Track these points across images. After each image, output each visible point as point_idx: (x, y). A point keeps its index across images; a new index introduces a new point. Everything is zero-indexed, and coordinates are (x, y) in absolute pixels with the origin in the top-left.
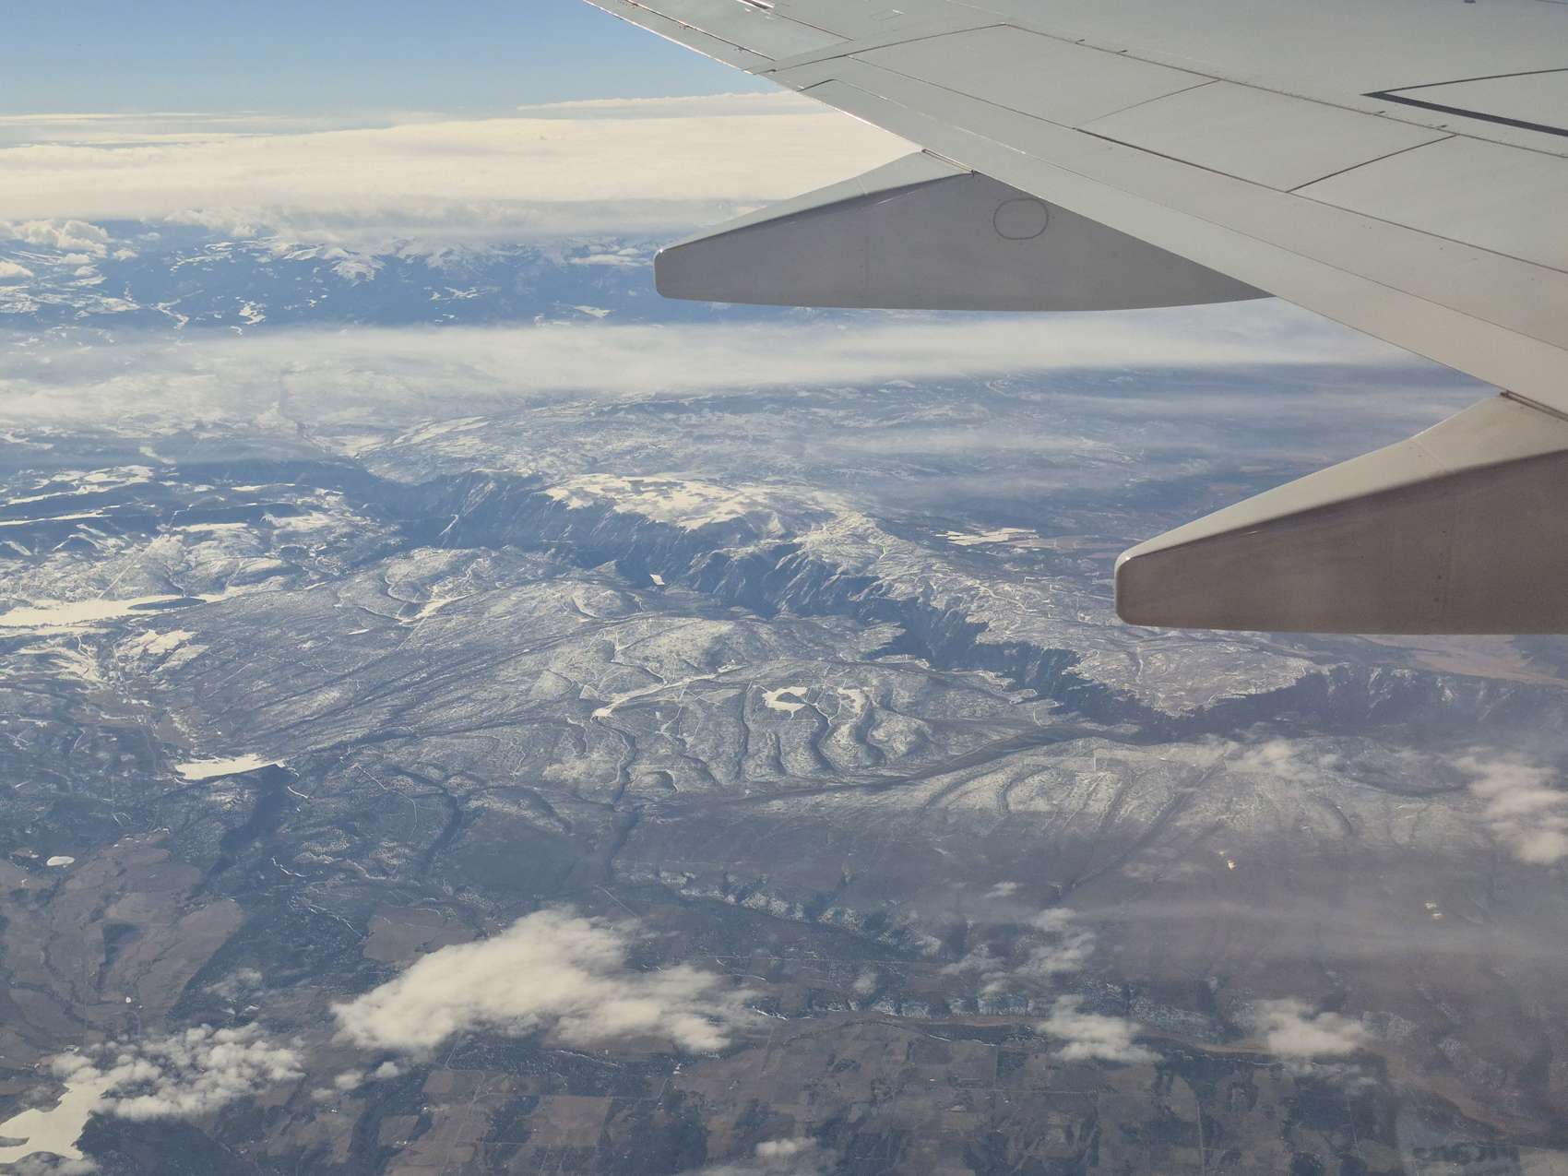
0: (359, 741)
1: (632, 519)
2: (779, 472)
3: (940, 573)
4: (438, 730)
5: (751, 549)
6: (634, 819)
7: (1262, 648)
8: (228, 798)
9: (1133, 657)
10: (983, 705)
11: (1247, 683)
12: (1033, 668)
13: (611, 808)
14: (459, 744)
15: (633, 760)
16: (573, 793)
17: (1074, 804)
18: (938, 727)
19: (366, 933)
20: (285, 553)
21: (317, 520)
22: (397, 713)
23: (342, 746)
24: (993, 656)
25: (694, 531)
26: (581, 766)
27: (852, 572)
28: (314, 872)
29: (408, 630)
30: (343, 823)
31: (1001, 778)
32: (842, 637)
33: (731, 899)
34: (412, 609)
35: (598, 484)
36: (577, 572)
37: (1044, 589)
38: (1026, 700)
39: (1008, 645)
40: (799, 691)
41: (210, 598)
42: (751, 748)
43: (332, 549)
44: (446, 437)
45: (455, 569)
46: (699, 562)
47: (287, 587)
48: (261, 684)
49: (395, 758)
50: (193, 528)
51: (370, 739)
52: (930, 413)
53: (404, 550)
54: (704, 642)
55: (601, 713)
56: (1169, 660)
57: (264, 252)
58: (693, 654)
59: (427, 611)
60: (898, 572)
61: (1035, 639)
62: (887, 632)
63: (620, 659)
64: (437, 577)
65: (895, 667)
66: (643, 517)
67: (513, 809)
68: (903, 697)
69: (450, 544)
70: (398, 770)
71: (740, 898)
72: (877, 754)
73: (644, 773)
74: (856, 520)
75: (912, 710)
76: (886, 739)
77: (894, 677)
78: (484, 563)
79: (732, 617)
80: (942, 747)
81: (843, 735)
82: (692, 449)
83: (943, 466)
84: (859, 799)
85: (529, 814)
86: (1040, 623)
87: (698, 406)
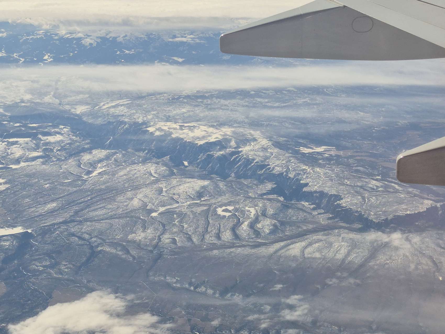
0: (60, 223)
1: (178, 140)
2: (239, 123)
3: (294, 163)
4: (91, 220)
5: (221, 153)
6: (160, 256)
7: (415, 195)
8: (7, 243)
9: (363, 198)
10: (302, 215)
11: (407, 210)
12: (325, 201)
13: (151, 252)
14: (98, 226)
15: (163, 233)
16: (138, 245)
17: (331, 255)
18: (282, 223)
19: (51, 297)
20: (45, 150)
21: (58, 138)
22: (76, 213)
23: (54, 224)
24: (309, 196)
25: (201, 145)
26: (143, 235)
27: (260, 162)
28: (36, 273)
29: (86, 181)
30: (49, 255)
31: (303, 244)
32: (251, 188)
33: (192, 288)
34: (89, 173)
35: (166, 126)
36: (155, 160)
37: (333, 170)
38: (319, 214)
39: (316, 192)
40: (230, 208)
41: (14, 167)
42: (209, 230)
43: (63, 149)
44: (113, 107)
45: (107, 158)
46: (202, 157)
47: (43, 163)
48: (27, 200)
49: (73, 230)
50: (11, 140)
51: (65, 222)
52: (301, 101)
53: (89, 150)
54: (197, 188)
55: (154, 214)
56: (377, 199)
57: (56, 35)
58: (191, 192)
59: (94, 174)
60: (278, 162)
61: (326, 190)
62: (269, 186)
63: (164, 194)
64: (100, 161)
65: (269, 200)
66: (182, 139)
67: (114, 251)
68: (271, 211)
69: (109, 147)
70: (73, 235)
71: (195, 288)
72: (257, 233)
73: (166, 239)
74: (265, 142)
75: (273, 217)
76: (262, 227)
77: (268, 203)
78: (119, 156)
79: (211, 179)
80: (283, 231)
81: (245, 226)
82: (207, 113)
84: (247, 251)
85: (120, 253)
86: (329, 184)
87: (211, 97)
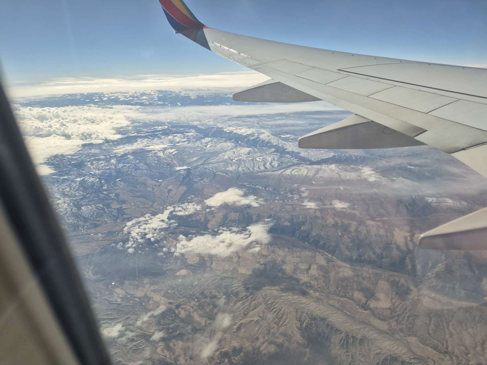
0: (200, 164)
1: (236, 133)
2: (256, 127)
3: (280, 141)
4: (211, 163)
5: (253, 138)
6: (239, 176)
7: (327, 152)
8: (183, 172)
9: (308, 153)
10: (287, 160)
11: (325, 157)
12: (294, 155)
13: (236, 174)
14: (214, 165)
15: (239, 167)
16: (231, 172)
17: (301, 174)
18: (281, 163)
19: (204, 191)
20: (187, 138)
21: (191, 134)
22: (205, 161)
23: (198, 165)
24: (288, 153)
25: (245, 135)
26: (232, 168)
27: (268, 141)
28: (196, 182)
29: (205, 149)
30: (199, 176)
31: (291, 170)
32: (267, 150)
33: (254, 186)
34: (206, 146)
35: (231, 129)
36: (229, 141)
37: (295, 143)
38: (293, 159)
39: (290, 151)
40: (261, 158)
41: (177, 145)
42: (255, 166)
43: (194, 138)
44: (208, 122)
45: (211, 141)
46: (246, 140)
47: (188, 143)
48: (185, 157)
49: (205, 167)
50: (174, 135)
51: (202, 164)
52: (277, 118)
53: (204, 138)
54: (248, 151)
55: (234, 161)
56: (314, 153)
57: (180, 95)
58: (246, 153)
59: (208, 146)
60: (274, 141)
61: (294, 150)
62: (273, 150)
63: (236, 153)
64: (209, 142)
65: (275, 154)
66: (237, 133)
67: (223, 174)
68: (276, 159)
69: (210, 137)
70: (206, 169)
71: (255, 186)
72: (273, 167)
73: (240, 169)
74: (268, 134)
75: (278, 160)
76: (274, 164)
77: (275, 156)
78: (215, 140)
79: (251, 147)
80: (282, 166)
81: (268, 164)
82: (243, 124)
83: (280, 126)
84: (271, 173)
85: (225, 175)
86: (295, 148)
87: (244, 117)
